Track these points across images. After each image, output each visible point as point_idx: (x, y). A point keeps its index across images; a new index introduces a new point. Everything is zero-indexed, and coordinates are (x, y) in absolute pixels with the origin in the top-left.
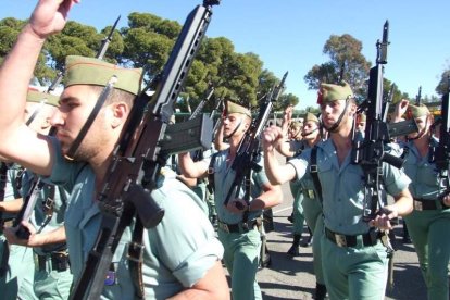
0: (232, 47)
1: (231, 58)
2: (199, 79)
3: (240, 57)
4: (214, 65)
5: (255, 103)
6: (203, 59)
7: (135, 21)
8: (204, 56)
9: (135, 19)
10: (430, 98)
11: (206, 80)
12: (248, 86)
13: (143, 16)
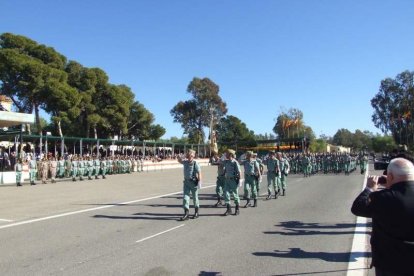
0: (106, 78)
1: (105, 88)
2: (73, 105)
3: (113, 88)
4: (88, 93)
5: (126, 131)
6: (77, 87)
7: (9, 41)
8: (78, 83)
9: (8, 39)
10: (268, 135)
11: (80, 107)
12: (120, 115)
13: (17, 38)
